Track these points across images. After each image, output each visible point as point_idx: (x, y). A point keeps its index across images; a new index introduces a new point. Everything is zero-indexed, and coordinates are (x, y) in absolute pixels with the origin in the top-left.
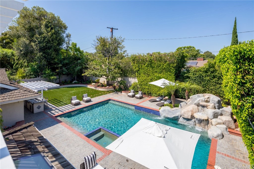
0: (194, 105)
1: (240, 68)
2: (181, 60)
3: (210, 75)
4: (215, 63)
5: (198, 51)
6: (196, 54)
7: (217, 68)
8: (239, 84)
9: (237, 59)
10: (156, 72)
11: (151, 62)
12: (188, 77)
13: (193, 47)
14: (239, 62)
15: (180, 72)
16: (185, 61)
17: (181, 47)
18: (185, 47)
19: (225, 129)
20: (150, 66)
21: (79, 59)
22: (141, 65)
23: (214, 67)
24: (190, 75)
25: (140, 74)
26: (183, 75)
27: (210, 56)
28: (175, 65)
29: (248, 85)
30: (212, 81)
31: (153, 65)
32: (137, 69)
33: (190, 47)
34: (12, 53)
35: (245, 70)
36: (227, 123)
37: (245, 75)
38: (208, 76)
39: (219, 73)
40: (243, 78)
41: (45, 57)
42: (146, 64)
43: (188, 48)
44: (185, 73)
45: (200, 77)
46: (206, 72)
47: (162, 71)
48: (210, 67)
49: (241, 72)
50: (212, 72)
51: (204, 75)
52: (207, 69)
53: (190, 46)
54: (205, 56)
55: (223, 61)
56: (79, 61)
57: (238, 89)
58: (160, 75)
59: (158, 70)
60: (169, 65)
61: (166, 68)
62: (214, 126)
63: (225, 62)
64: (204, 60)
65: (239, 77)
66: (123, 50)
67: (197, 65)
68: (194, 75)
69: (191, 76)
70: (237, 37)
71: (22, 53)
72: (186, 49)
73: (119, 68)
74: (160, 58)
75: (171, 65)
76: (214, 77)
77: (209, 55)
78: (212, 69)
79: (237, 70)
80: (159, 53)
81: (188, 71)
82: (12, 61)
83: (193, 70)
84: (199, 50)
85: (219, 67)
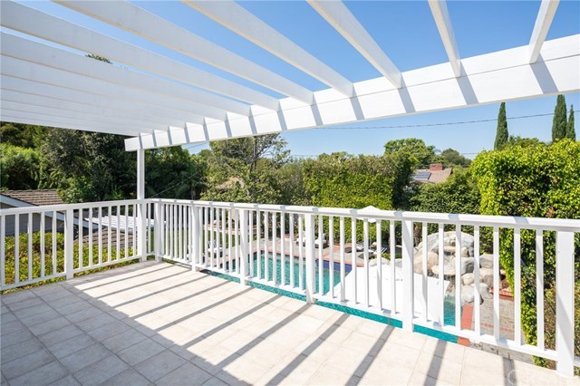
0: (432, 253)
1: (502, 182)
2: (404, 169)
3: (458, 199)
4: (469, 175)
5: (430, 149)
6: (428, 157)
7: (470, 184)
8: (501, 202)
9: (498, 169)
10: (355, 193)
11: (345, 173)
12: (418, 203)
13: (421, 141)
14: (501, 174)
15: (401, 192)
16: (410, 172)
17: (394, 140)
18: (403, 141)
19: (485, 289)
20: (342, 181)
21: (184, 168)
22: (324, 179)
23: (465, 183)
24: (422, 198)
25: (321, 199)
26: (407, 199)
27: (454, 160)
28: (393, 179)
29: (512, 203)
30: (462, 209)
31: (348, 180)
32: (316, 187)
33: (414, 141)
34: (33, 156)
35: (507, 184)
36: (488, 280)
37: (508, 191)
38: (454, 199)
39: (474, 194)
40: (505, 194)
41: (110, 165)
42: (335, 178)
43: (409, 142)
44: (411, 195)
45: (440, 202)
46: (451, 192)
47: (366, 192)
48: (458, 182)
49: (503, 186)
50: (462, 192)
51: (447, 197)
52: (453, 185)
53: (413, 138)
54: (445, 161)
55: (481, 172)
56: (183, 173)
57: (500, 209)
58: (362, 200)
59: (360, 190)
60: (381, 179)
61: (375, 185)
62: (466, 286)
63: (484, 173)
64: (444, 168)
65: (500, 193)
66: (284, 149)
67: (431, 180)
68: (428, 198)
69: (423, 200)
70: (506, 126)
71: (62, 156)
72: (404, 144)
73: (275, 187)
74: (363, 166)
75: (386, 180)
76: (466, 201)
77: (452, 159)
78: (461, 187)
79: (498, 185)
80: (361, 157)
81: (417, 192)
82: (34, 175)
83: (427, 189)
84: (432, 147)
85: (475, 181)
